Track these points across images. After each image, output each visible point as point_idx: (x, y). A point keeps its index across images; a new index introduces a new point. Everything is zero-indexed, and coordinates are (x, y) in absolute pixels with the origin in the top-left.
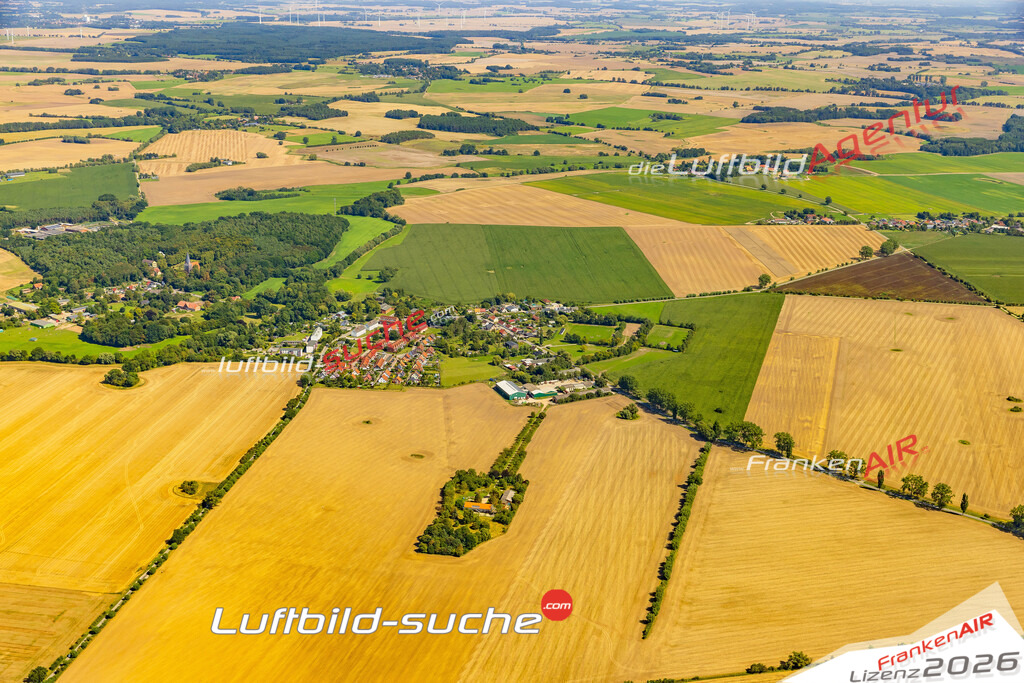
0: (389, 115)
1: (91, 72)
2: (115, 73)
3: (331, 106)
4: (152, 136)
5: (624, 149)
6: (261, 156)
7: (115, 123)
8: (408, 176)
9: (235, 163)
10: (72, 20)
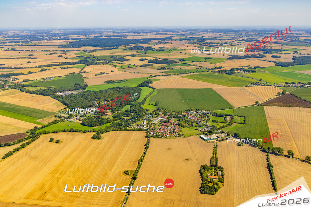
0: (140, 60)
1: (63, 51)
2: (69, 51)
3: (125, 58)
4: (83, 67)
5: (202, 67)
6: (112, 71)
7: (73, 64)
8: (151, 76)
9: (106, 73)
10: (55, 38)
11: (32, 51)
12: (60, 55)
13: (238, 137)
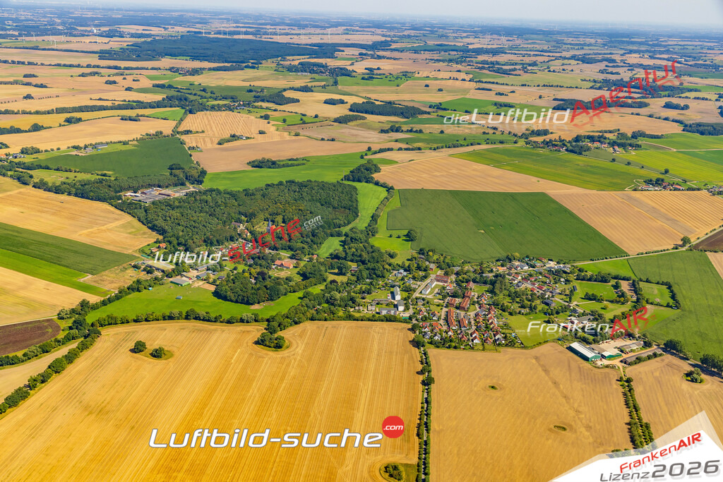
1: (116, 68)
2: (132, 69)
4: (180, 116)
6: (261, 133)
8: (369, 149)
9: (247, 138)
11: (29, 63)
12: (111, 79)
13: (681, 351)
